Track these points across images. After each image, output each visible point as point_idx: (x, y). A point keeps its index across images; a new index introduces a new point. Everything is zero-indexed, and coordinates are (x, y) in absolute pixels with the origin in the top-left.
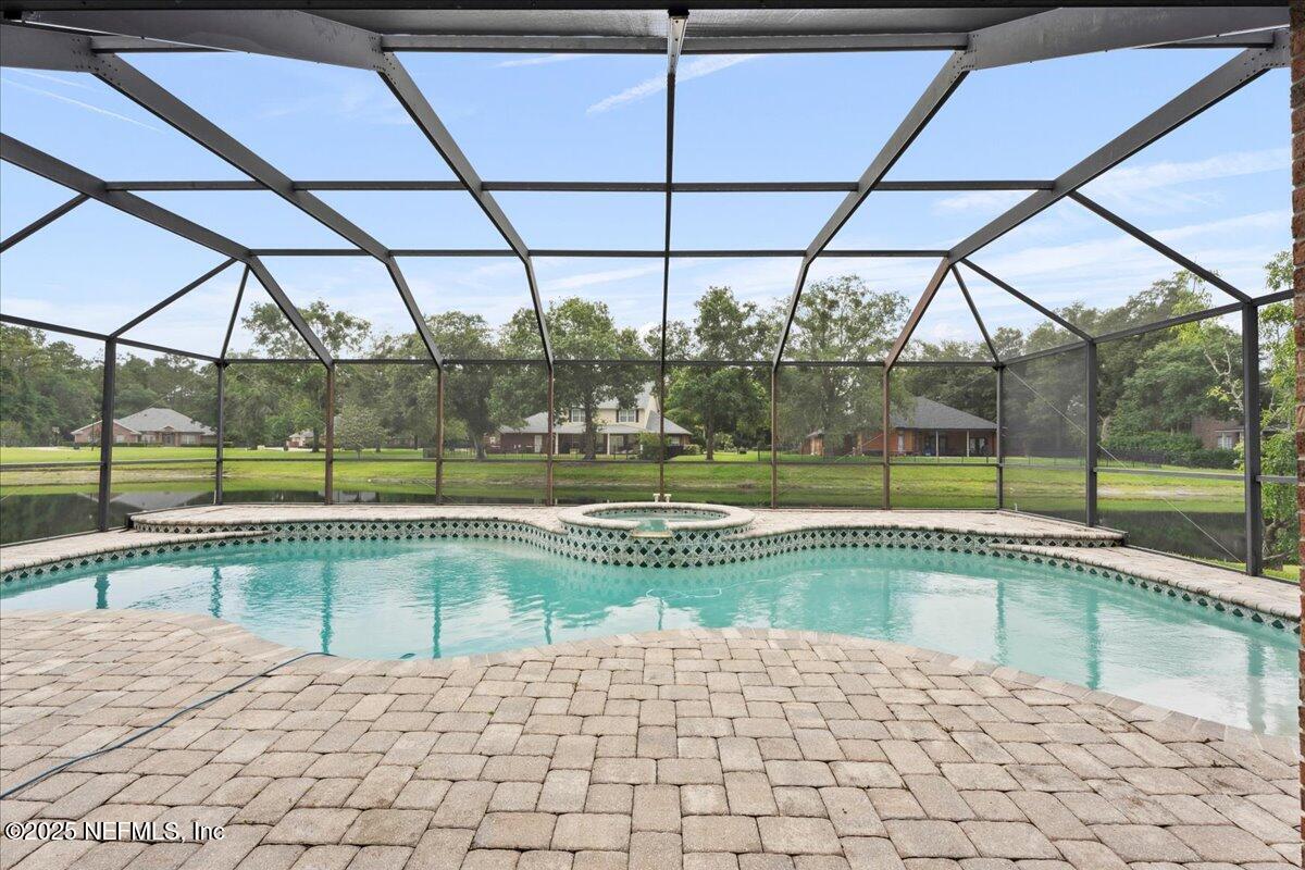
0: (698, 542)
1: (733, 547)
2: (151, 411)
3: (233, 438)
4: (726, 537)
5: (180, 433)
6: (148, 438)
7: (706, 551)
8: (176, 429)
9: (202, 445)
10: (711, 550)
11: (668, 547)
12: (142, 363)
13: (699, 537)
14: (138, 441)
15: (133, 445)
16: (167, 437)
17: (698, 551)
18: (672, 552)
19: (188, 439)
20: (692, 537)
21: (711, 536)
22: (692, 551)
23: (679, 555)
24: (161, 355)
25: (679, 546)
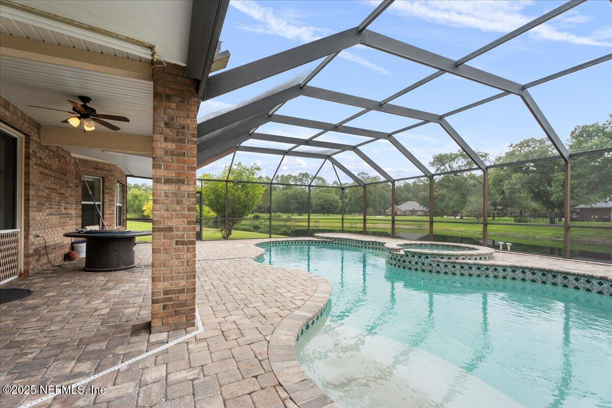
0: (416, 259)
1: (438, 265)
2: (409, 202)
3: (436, 213)
4: (432, 259)
5: (417, 211)
6: (408, 213)
7: (420, 264)
8: (416, 209)
9: (425, 215)
10: (423, 264)
11: (403, 259)
12: (409, 184)
13: (416, 257)
14: (404, 214)
15: (402, 215)
16: (413, 212)
17: (416, 263)
18: (404, 261)
19: (420, 213)
20: (413, 256)
21: (423, 257)
22: (413, 263)
23: (407, 263)
24: (414, 180)
25: (407, 259)
